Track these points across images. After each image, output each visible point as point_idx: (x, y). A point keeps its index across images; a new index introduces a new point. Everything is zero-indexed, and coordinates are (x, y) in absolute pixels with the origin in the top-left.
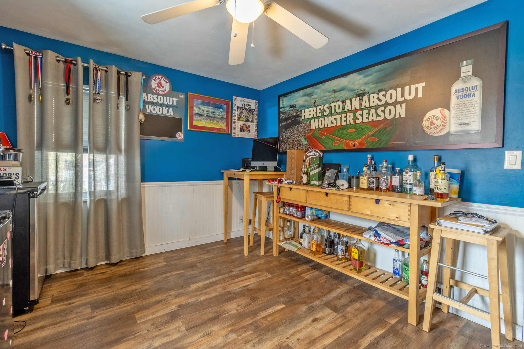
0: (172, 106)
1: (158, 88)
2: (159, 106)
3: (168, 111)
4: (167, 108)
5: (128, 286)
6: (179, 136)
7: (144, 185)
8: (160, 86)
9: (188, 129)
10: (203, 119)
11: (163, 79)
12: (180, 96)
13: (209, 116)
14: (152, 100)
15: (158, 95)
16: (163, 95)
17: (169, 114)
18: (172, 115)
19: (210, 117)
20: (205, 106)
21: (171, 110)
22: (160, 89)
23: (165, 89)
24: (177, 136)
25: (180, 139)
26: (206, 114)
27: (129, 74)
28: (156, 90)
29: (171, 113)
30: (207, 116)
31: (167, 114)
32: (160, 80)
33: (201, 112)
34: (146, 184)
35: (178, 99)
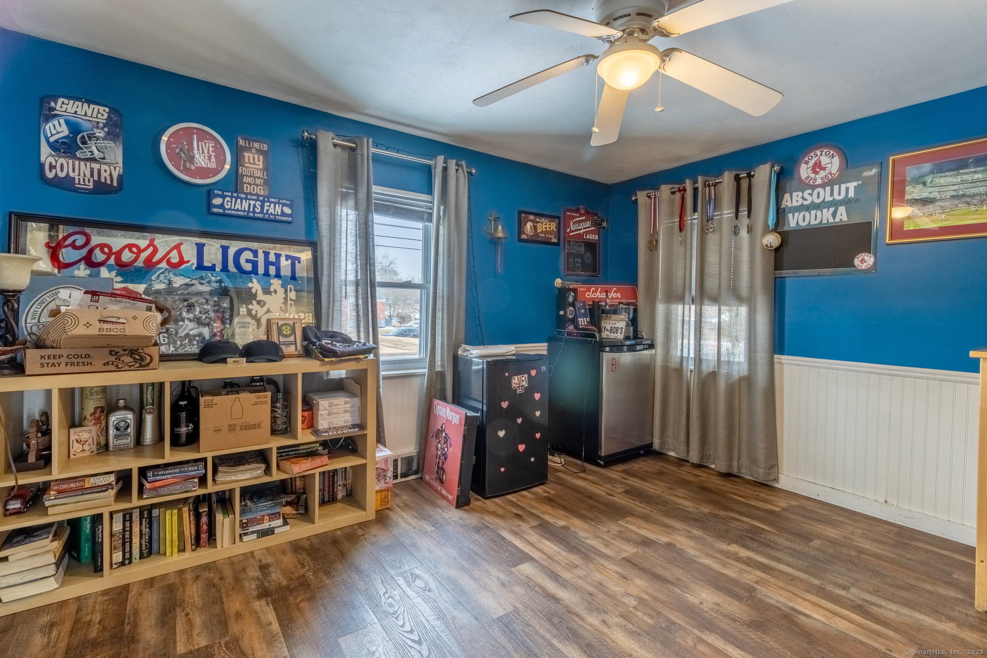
0: (846, 202)
1: (813, 176)
2: (814, 208)
3: (834, 215)
4: (832, 210)
5: (684, 498)
6: (863, 261)
7: (780, 359)
8: (818, 170)
9: (887, 241)
10: (939, 208)
11: (824, 153)
12: (866, 174)
13: (964, 195)
14: (800, 202)
15: (814, 187)
16: (823, 186)
17: (837, 220)
18: (845, 218)
19: (969, 196)
20: (947, 174)
21: (842, 209)
22: (817, 176)
23: (827, 171)
24: (857, 262)
25: (864, 268)
26: (949, 194)
27: (752, 174)
28: (810, 180)
29: (842, 215)
30: (953, 197)
31: (831, 220)
32: (817, 158)
33: (930, 193)
34: (785, 359)
35: (860, 182)
